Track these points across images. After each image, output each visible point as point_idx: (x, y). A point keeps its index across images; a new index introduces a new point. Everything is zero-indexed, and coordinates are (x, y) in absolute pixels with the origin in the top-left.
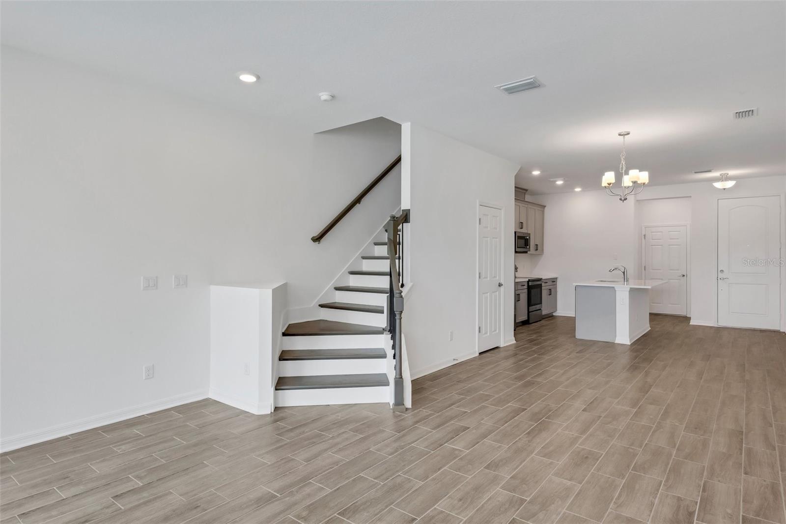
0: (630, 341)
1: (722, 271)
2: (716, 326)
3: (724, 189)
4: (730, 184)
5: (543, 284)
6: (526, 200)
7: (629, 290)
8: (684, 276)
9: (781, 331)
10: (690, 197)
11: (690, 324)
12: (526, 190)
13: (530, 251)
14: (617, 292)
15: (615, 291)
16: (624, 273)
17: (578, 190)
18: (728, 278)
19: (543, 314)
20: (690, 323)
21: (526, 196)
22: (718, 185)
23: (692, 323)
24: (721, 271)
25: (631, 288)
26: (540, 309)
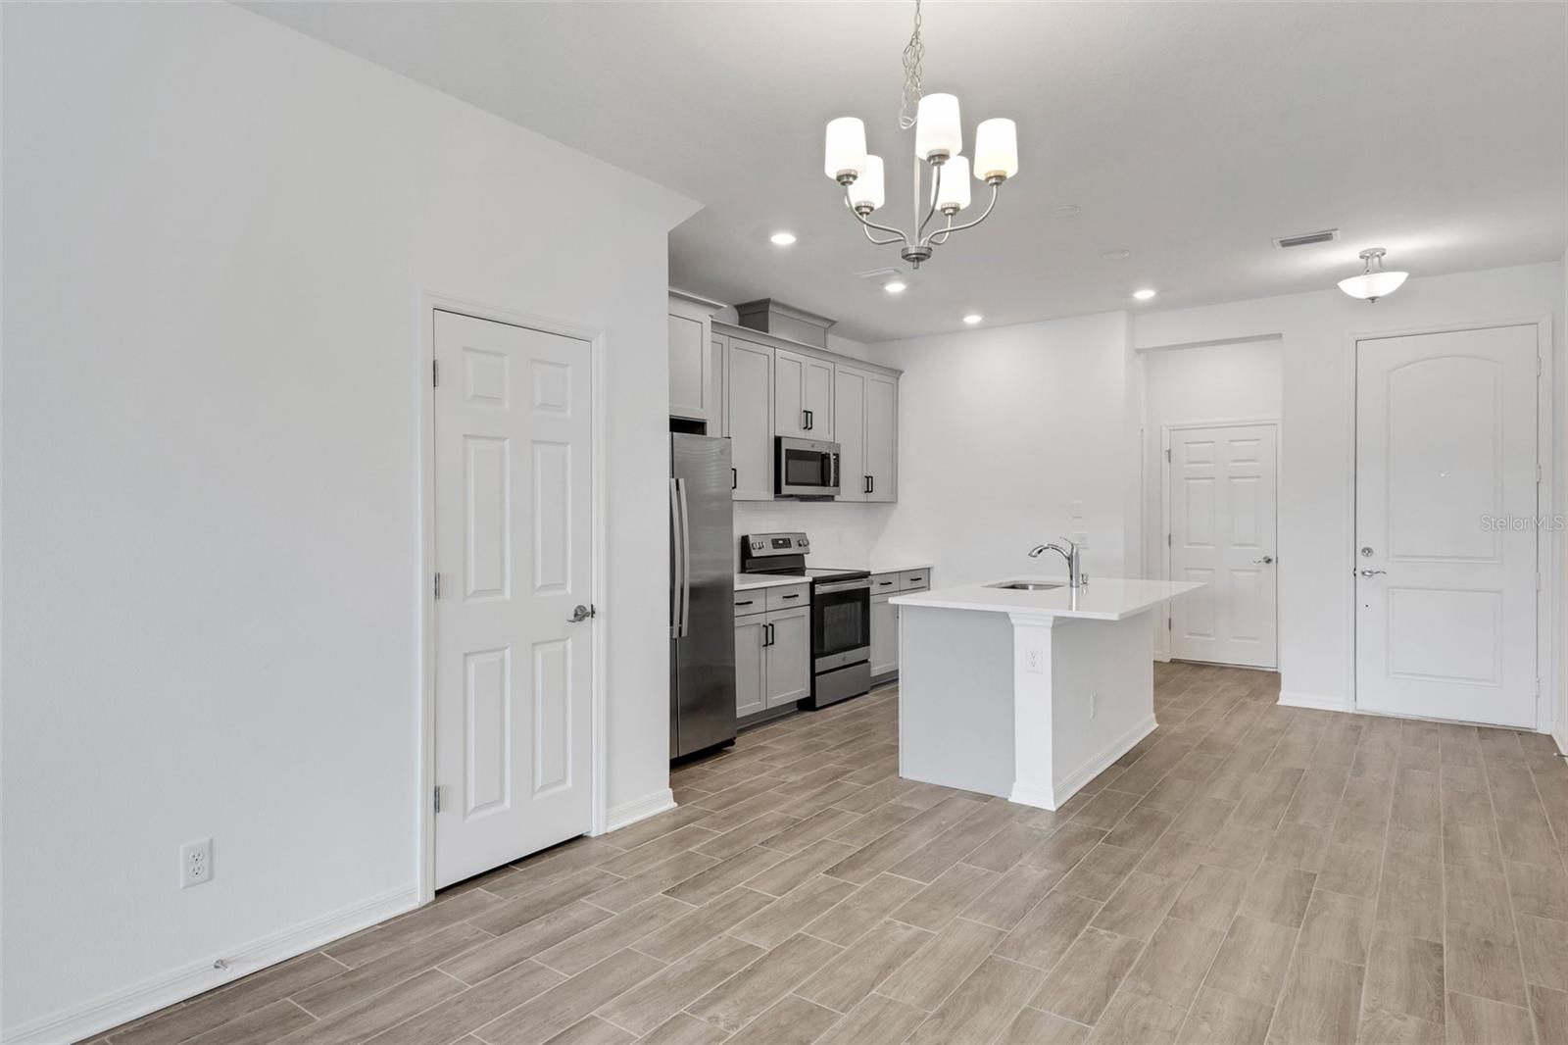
0: (1056, 799)
1: (1368, 551)
2: (1350, 711)
3: (1373, 299)
4: (1387, 283)
5: (875, 589)
6: (831, 348)
7: (1051, 624)
8: (1269, 561)
9: (1540, 731)
10: (1279, 336)
11: (1279, 703)
12: (833, 322)
13: (839, 494)
14: (1017, 630)
15: (1012, 626)
16: (1070, 559)
17: (973, 319)
18: (1384, 573)
19: (873, 674)
20: (1277, 700)
21: (830, 337)
22: (1356, 288)
23: (1287, 698)
24: (1364, 551)
25: (1056, 619)
26: (866, 661)
